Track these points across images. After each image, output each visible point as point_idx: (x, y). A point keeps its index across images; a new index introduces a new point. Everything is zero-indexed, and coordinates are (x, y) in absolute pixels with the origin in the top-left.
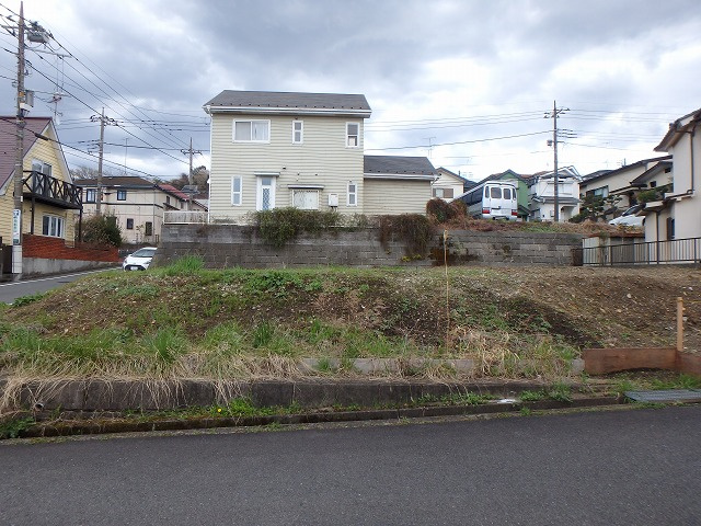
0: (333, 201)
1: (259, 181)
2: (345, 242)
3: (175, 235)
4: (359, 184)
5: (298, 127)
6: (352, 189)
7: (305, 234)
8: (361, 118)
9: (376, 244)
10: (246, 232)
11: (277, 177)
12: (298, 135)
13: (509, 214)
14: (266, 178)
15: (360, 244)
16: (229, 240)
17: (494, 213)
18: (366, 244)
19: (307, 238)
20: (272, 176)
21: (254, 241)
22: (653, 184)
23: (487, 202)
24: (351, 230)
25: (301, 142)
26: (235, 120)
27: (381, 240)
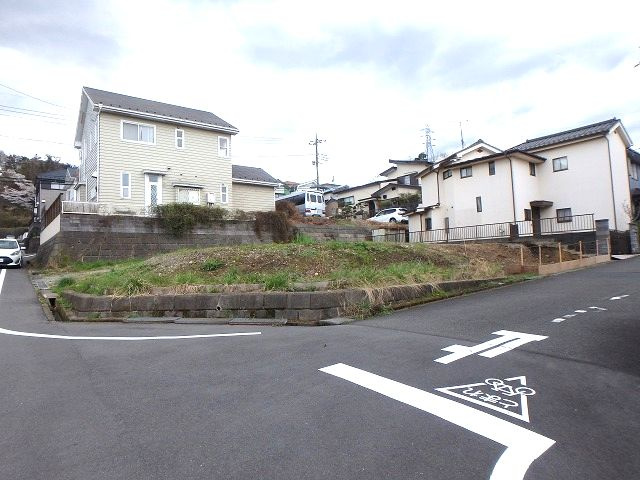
0: (211, 199)
1: (147, 178)
2: (230, 232)
3: (77, 225)
4: (229, 186)
5: (180, 135)
6: (224, 189)
7: (199, 225)
8: (229, 134)
9: (253, 233)
10: (148, 223)
11: (163, 175)
12: (180, 142)
13: (320, 213)
14: (153, 176)
15: (240, 233)
16: (133, 230)
17: (313, 212)
18: (245, 233)
19: (201, 228)
20: (158, 175)
21: (156, 231)
22: (385, 197)
23: (308, 204)
24: (233, 222)
25: (183, 147)
26: (122, 121)
27: (257, 230)
